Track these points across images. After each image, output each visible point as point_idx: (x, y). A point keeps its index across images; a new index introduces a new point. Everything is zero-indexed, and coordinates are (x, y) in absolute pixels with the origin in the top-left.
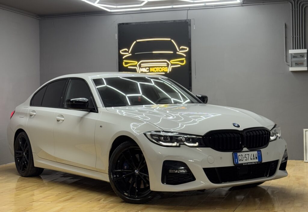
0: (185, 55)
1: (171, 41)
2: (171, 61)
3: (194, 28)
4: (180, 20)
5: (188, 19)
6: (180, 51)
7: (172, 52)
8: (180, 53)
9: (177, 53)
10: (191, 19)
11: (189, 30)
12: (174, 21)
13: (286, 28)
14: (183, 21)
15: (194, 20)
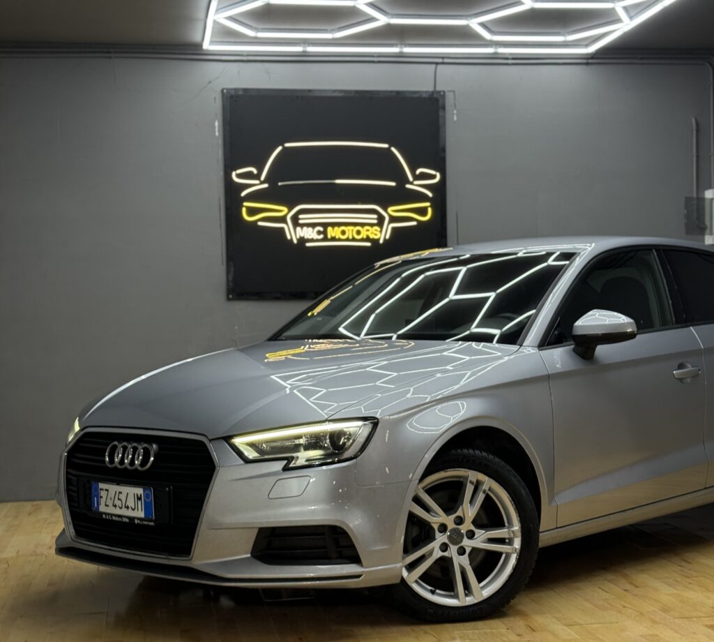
0: (430, 195)
2: (390, 209)
3: (455, 118)
4: (415, 92)
5: (438, 89)
6: (416, 182)
7: (393, 184)
8: (415, 186)
9: (408, 186)
10: (446, 90)
11: (441, 121)
12: (398, 92)
13: (698, 130)
14: (425, 95)
15: (455, 95)
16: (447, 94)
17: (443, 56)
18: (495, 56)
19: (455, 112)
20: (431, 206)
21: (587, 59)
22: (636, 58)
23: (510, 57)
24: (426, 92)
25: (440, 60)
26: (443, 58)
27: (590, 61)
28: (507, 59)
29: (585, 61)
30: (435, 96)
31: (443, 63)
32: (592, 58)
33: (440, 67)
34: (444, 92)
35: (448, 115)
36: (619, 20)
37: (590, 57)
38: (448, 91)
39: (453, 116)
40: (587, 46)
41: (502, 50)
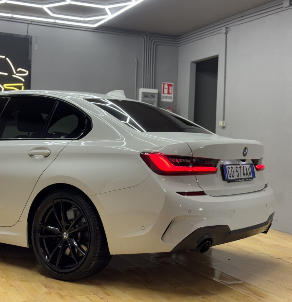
0: (23, 80)
1: (5, 59)
2: (5, 85)
3: (36, 48)
4: (18, 35)
5: (29, 35)
6: (17, 74)
7: (6, 74)
8: (17, 76)
9: (13, 76)
10: (32, 35)
11: (29, 49)
12: (10, 34)
13: (137, 64)
14: (23, 37)
15: (36, 38)
16: (33, 37)
17: (32, 21)
18: (54, 23)
19: (36, 45)
20: (24, 85)
21: (94, 29)
22: (114, 32)
23: (61, 25)
24: (23, 35)
25: (30, 22)
26: (31, 22)
27: (95, 30)
28: (60, 25)
29: (93, 30)
30: (27, 37)
31: (31, 24)
32: (96, 29)
33: (30, 25)
34: (31, 36)
35: (33, 47)
36: (106, 14)
37: (95, 28)
38: (33, 36)
39: (35, 47)
40: (94, 24)
41: (57, 21)
